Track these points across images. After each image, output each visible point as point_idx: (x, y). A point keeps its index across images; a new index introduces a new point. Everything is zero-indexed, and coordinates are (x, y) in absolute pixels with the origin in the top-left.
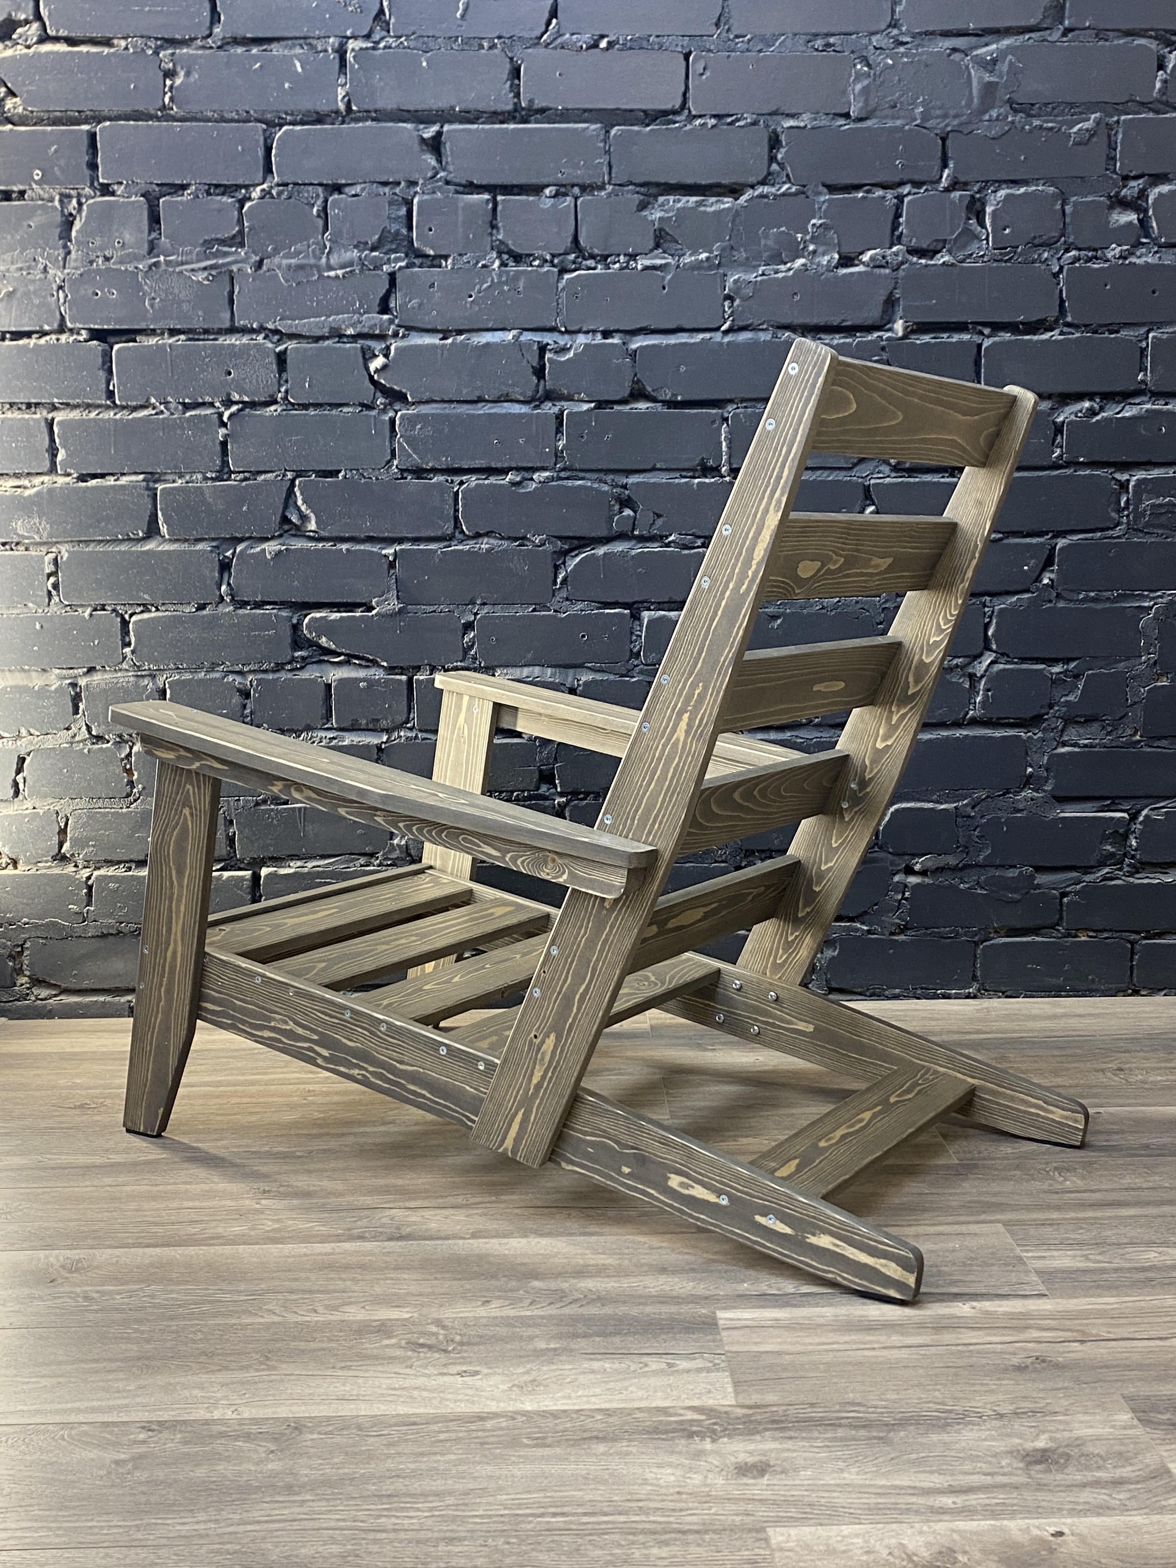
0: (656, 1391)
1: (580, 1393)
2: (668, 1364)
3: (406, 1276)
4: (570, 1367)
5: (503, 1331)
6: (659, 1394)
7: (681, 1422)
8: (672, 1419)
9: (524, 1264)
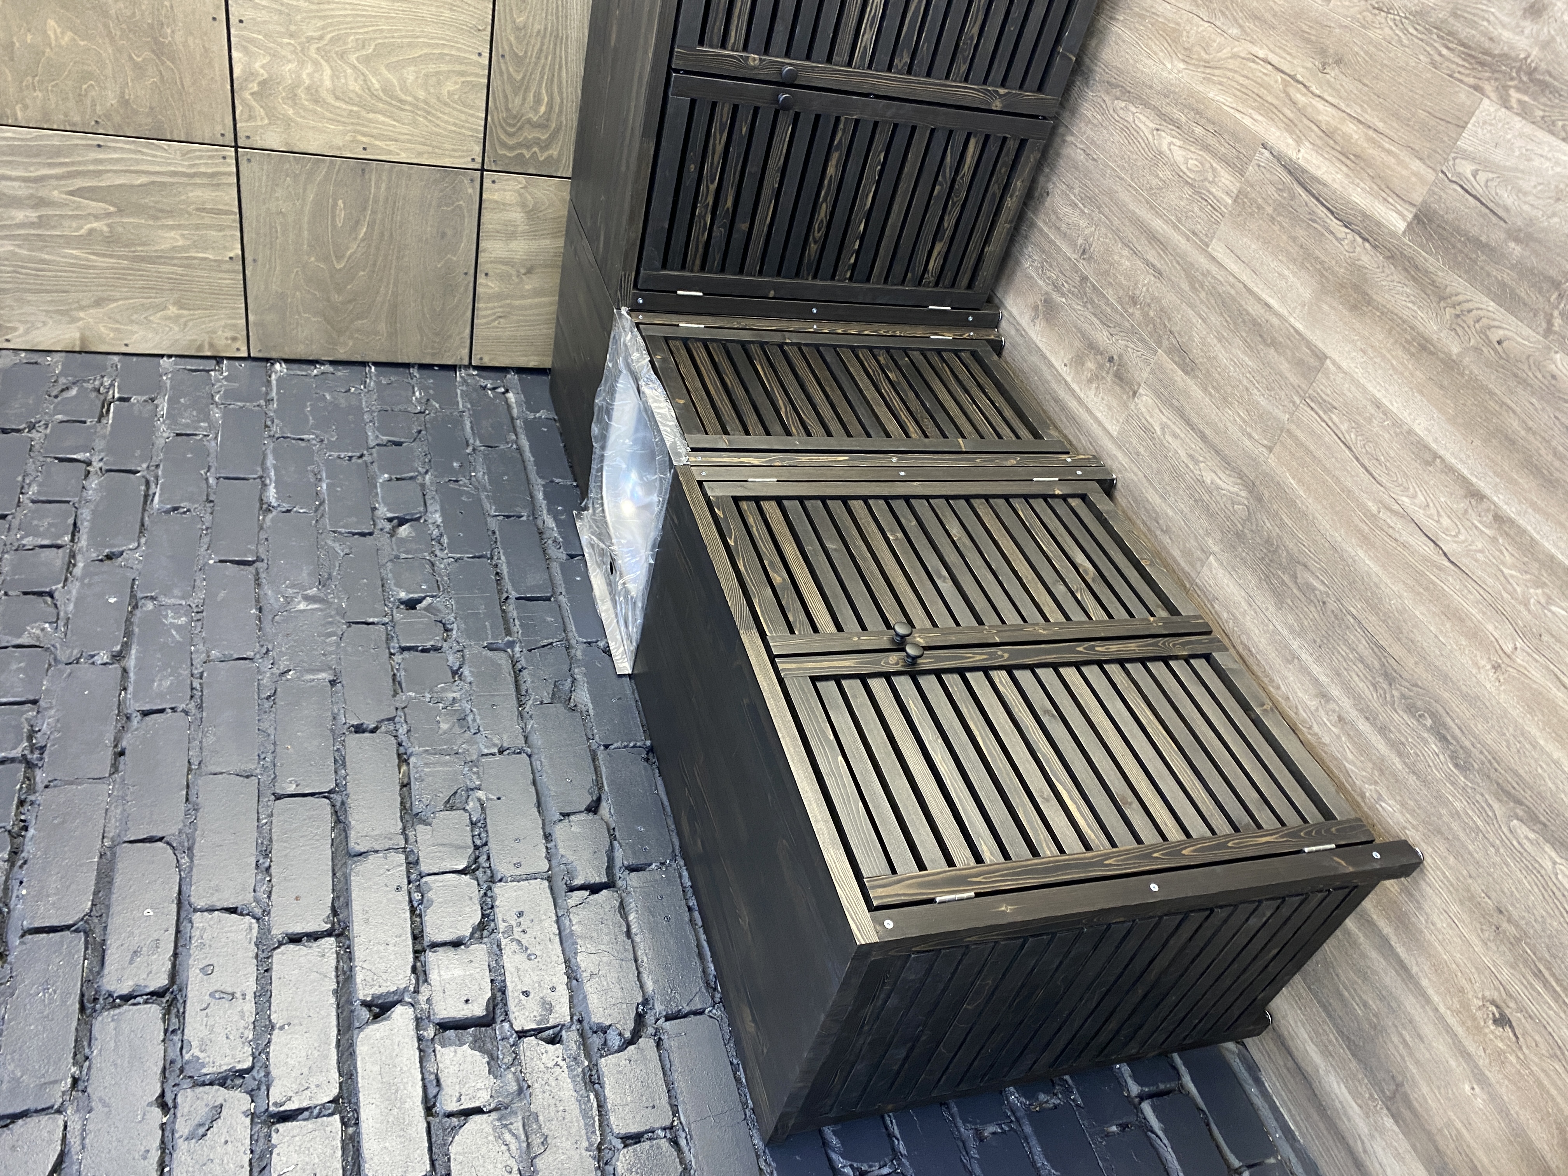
0: (1509, 141)
1: (1547, 164)
2: (1475, 177)
3: (1515, 424)
4: (1526, 208)
5: (1523, 290)
6: (1509, 136)
7: (1525, 92)
8: (1526, 98)
9: (1441, 387)
